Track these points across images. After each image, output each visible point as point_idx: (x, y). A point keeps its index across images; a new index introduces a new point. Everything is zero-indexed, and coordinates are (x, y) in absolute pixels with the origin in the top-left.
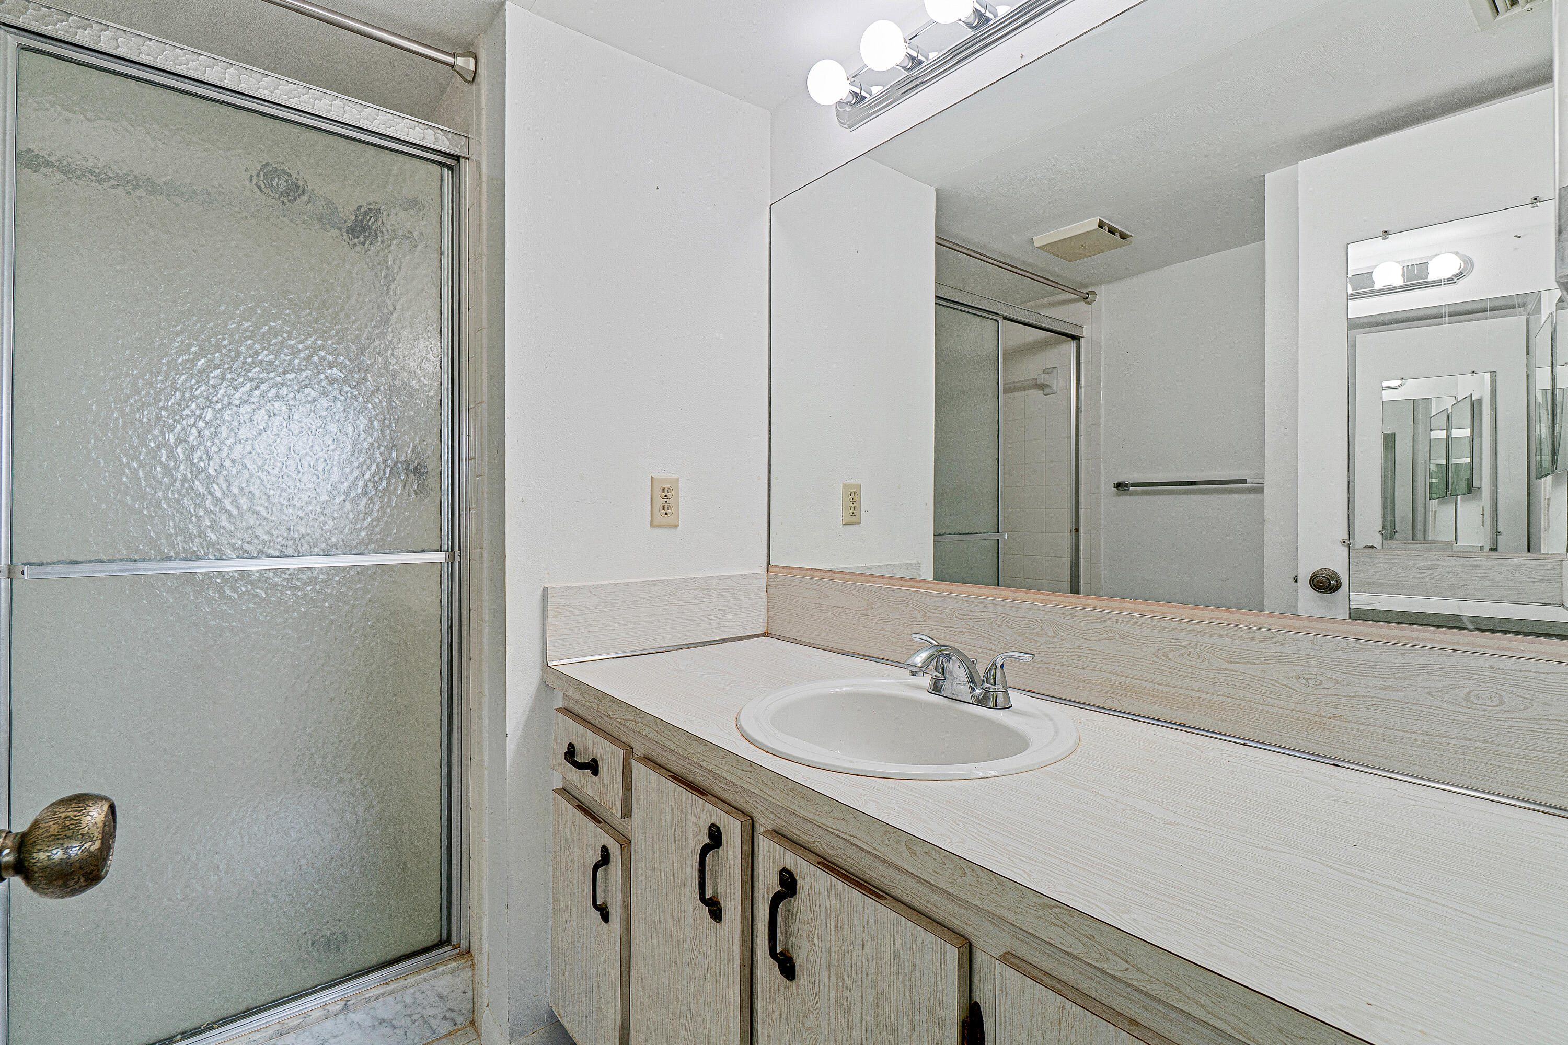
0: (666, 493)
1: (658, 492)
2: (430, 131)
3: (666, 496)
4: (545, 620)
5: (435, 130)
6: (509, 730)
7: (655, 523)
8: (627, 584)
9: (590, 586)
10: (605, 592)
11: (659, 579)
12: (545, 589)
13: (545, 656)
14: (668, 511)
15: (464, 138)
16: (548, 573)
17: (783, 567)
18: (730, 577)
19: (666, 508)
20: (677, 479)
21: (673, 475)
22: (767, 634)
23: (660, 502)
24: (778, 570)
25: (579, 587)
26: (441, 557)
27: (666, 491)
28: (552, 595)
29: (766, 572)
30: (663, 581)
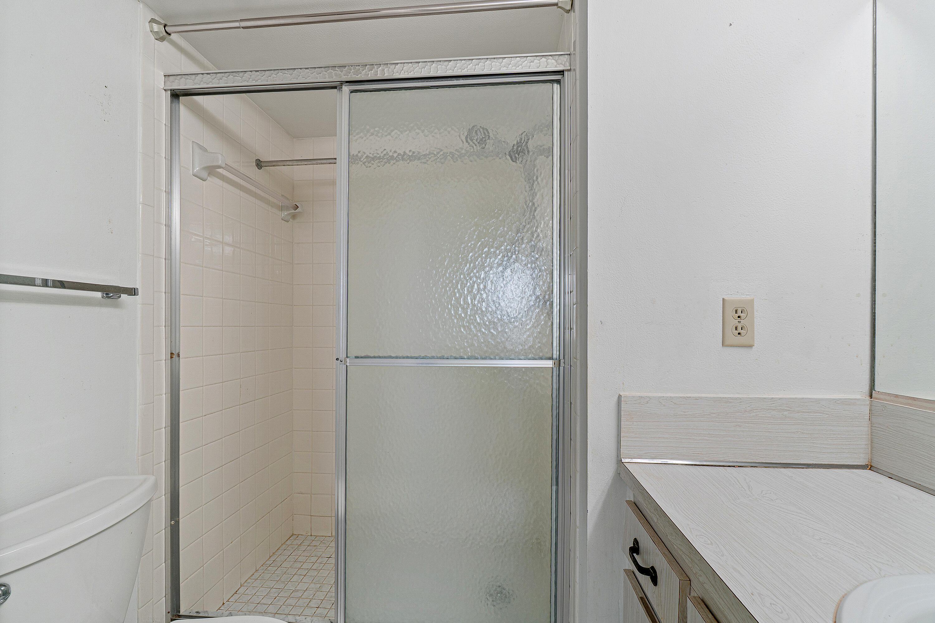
0: (739, 313)
1: (730, 313)
2: (544, 59)
3: (739, 317)
4: (620, 422)
5: (547, 57)
6: (589, 508)
7: (727, 343)
8: (696, 399)
9: (660, 397)
10: (675, 403)
11: (731, 396)
12: (620, 397)
13: (619, 453)
14: (741, 331)
15: (566, 56)
16: (623, 384)
17: (897, 396)
18: (818, 401)
19: (739, 328)
20: (752, 301)
21: (748, 296)
22: (870, 467)
23: (732, 322)
24: (887, 398)
25: (650, 398)
26: (549, 364)
27: (739, 311)
28: (625, 402)
29: (868, 398)
30: (736, 399)
